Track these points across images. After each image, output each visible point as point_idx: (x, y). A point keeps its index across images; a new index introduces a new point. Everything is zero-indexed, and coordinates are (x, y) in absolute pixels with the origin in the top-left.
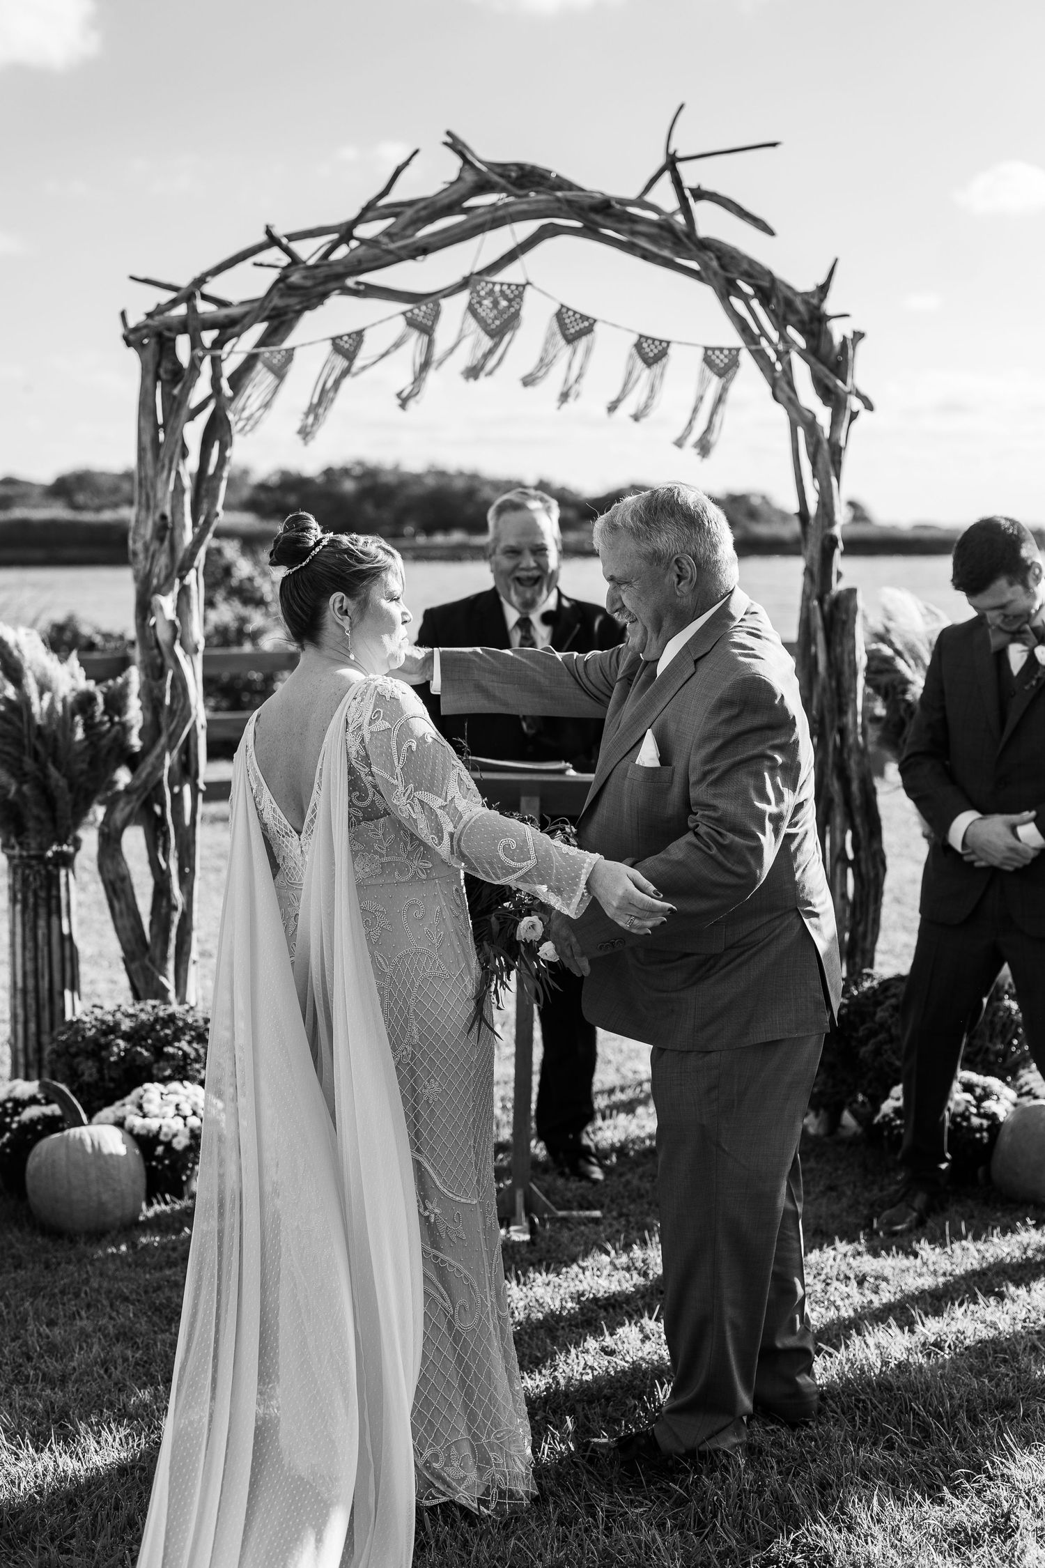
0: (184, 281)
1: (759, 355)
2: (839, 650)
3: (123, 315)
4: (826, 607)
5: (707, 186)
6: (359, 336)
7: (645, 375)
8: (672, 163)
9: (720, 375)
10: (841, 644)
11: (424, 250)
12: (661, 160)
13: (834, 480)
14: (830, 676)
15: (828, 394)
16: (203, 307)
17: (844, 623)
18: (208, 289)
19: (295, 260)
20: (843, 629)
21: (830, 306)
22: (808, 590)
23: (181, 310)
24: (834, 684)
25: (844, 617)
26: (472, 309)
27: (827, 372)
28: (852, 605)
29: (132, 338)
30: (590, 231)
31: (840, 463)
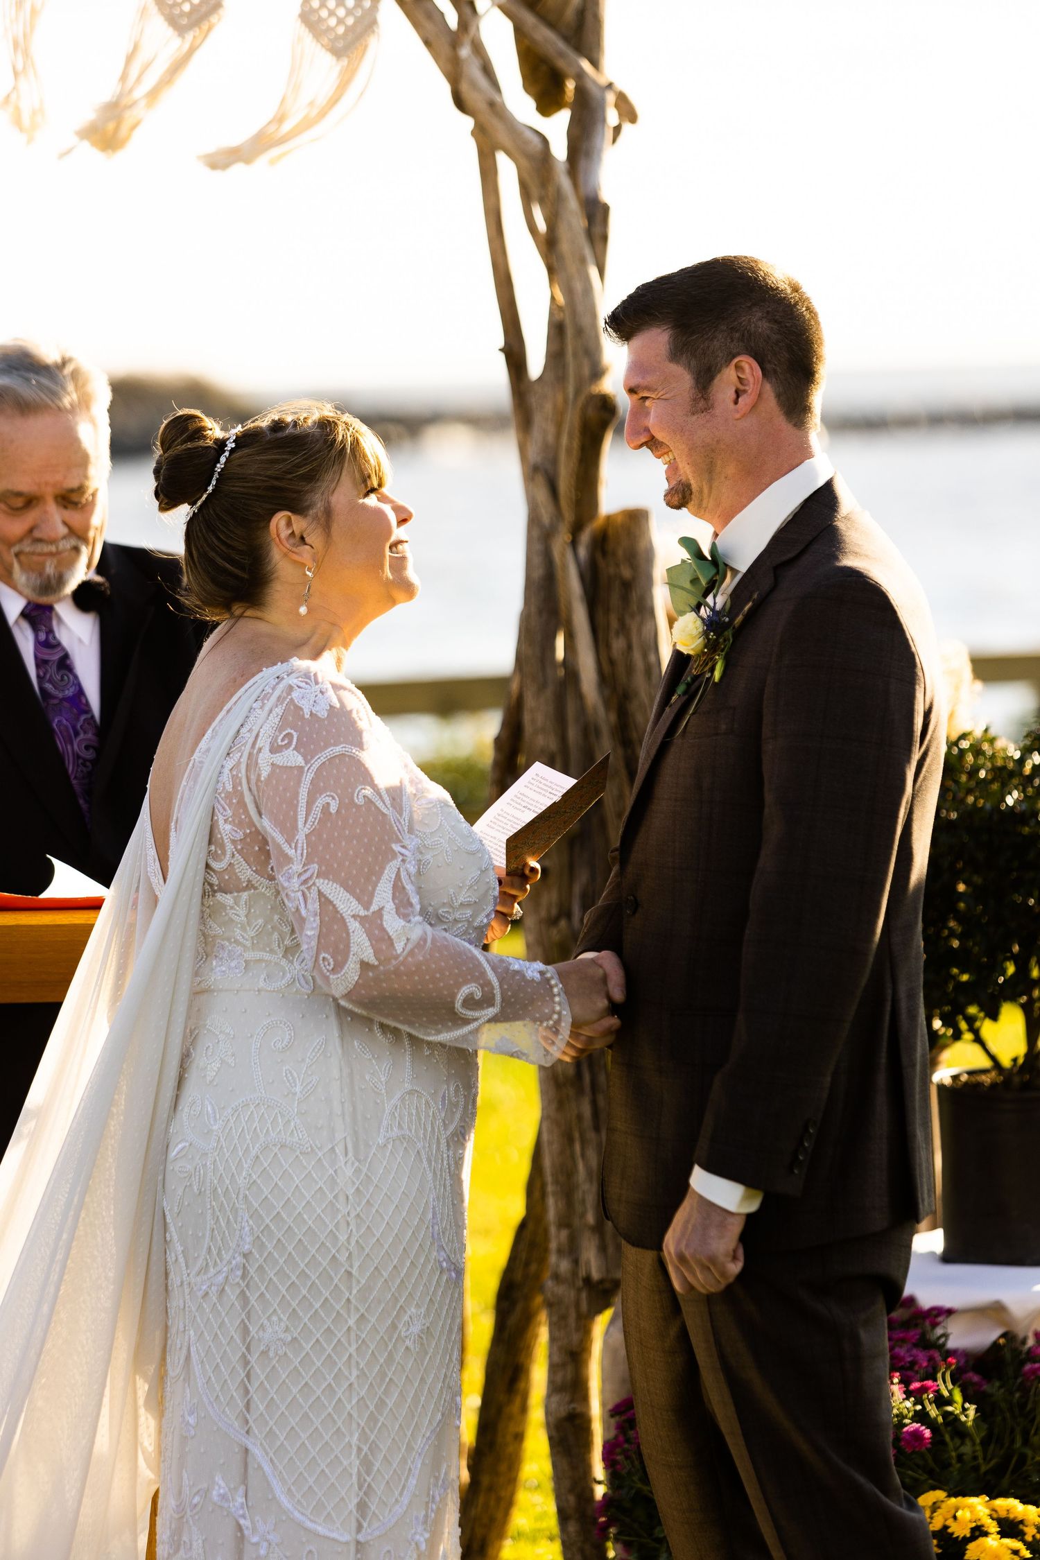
1: (423, 12)
2: (618, 645)
4: (583, 552)
9: (337, 53)
10: (624, 629)
13: (593, 272)
14: (607, 703)
17: (627, 586)
20: (625, 599)
22: (546, 519)
24: (613, 717)
25: (626, 573)
27: (561, 45)
28: (642, 545)
31: (605, 238)
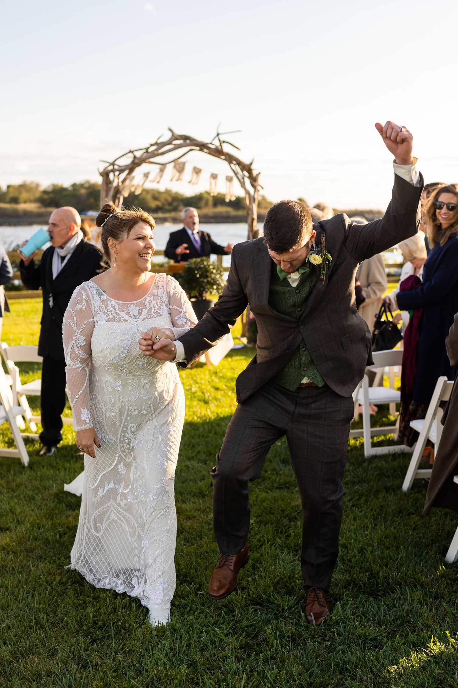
0: (111, 161)
1: (238, 178)
3: (98, 169)
4: (253, 233)
5: (226, 140)
6: (148, 173)
7: (213, 181)
8: (218, 134)
9: (229, 182)
11: (163, 154)
12: (216, 134)
15: (253, 186)
16: (116, 167)
18: (116, 163)
19: (135, 157)
21: (253, 167)
22: (249, 231)
23: (111, 168)
26: (175, 167)
27: (253, 181)
29: (101, 174)
30: (201, 150)
